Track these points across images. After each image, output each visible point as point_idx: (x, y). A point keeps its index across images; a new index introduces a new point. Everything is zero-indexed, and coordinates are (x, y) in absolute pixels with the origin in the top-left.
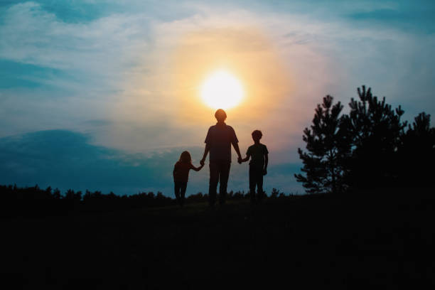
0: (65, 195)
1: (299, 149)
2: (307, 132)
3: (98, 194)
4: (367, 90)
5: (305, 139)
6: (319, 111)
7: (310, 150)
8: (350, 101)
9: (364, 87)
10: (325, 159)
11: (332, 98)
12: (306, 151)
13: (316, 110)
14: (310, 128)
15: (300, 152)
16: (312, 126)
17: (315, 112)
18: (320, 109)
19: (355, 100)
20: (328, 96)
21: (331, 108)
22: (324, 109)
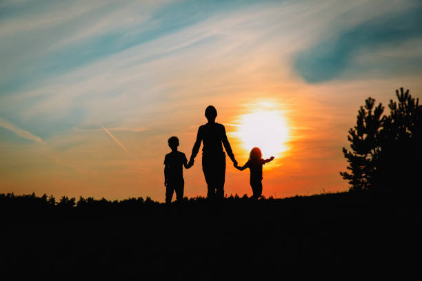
0: (59, 202)
1: (344, 149)
2: (352, 133)
3: (90, 200)
4: (405, 91)
5: (349, 139)
6: (362, 113)
7: (354, 149)
8: (389, 103)
9: (402, 89)
10: (369, 157)
11: (374, 100)
12: (350, 150)
13: (359, 111)
14: (354, 129)
15: (345, 151)
16: (355, 127)
17: (358, 114)
18: (363, 111)
19: (394, 101)
20: (370, 99)
21: (373, 109)
22: (367, 111)
